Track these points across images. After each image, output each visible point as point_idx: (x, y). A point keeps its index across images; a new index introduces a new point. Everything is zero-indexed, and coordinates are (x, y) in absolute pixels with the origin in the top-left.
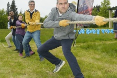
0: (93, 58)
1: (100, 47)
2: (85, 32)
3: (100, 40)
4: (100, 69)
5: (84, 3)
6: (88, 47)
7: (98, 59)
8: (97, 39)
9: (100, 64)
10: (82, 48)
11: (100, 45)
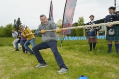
0: (74, 55)
1: (78, 49)
2: (68, 39)
3: (78, 44)
4: (78, 62)
5: (67, 21)
6: (70, 48)
7: (77, 56)
8: (76, 44)
9: (78, 58)
10: (66, 49)
11: (78, 47)
